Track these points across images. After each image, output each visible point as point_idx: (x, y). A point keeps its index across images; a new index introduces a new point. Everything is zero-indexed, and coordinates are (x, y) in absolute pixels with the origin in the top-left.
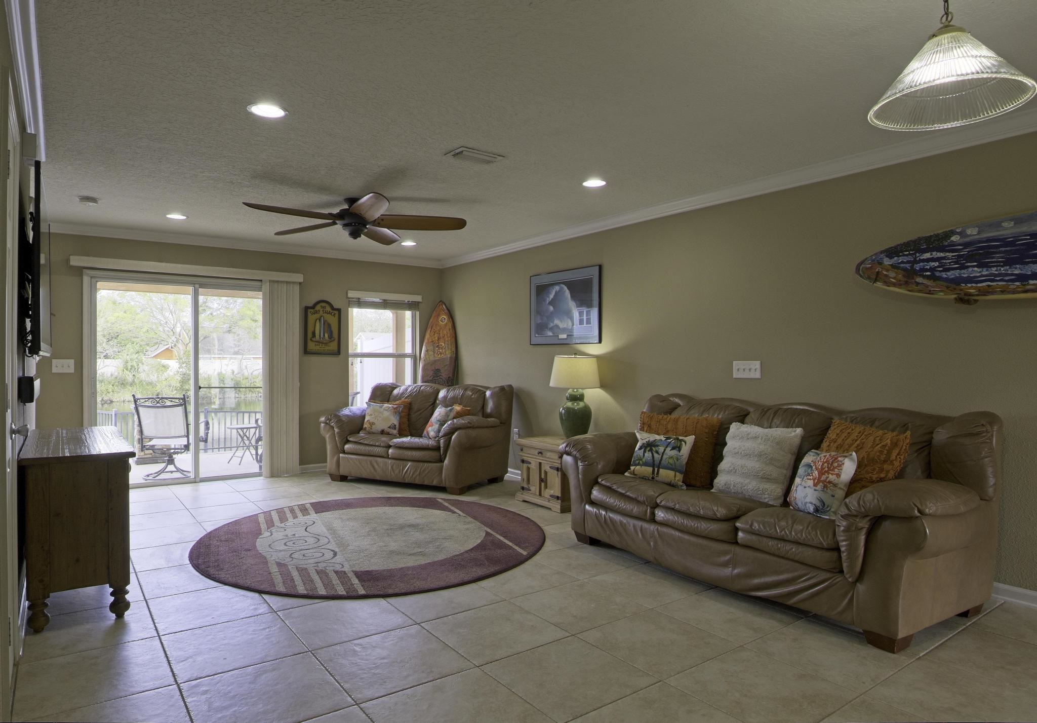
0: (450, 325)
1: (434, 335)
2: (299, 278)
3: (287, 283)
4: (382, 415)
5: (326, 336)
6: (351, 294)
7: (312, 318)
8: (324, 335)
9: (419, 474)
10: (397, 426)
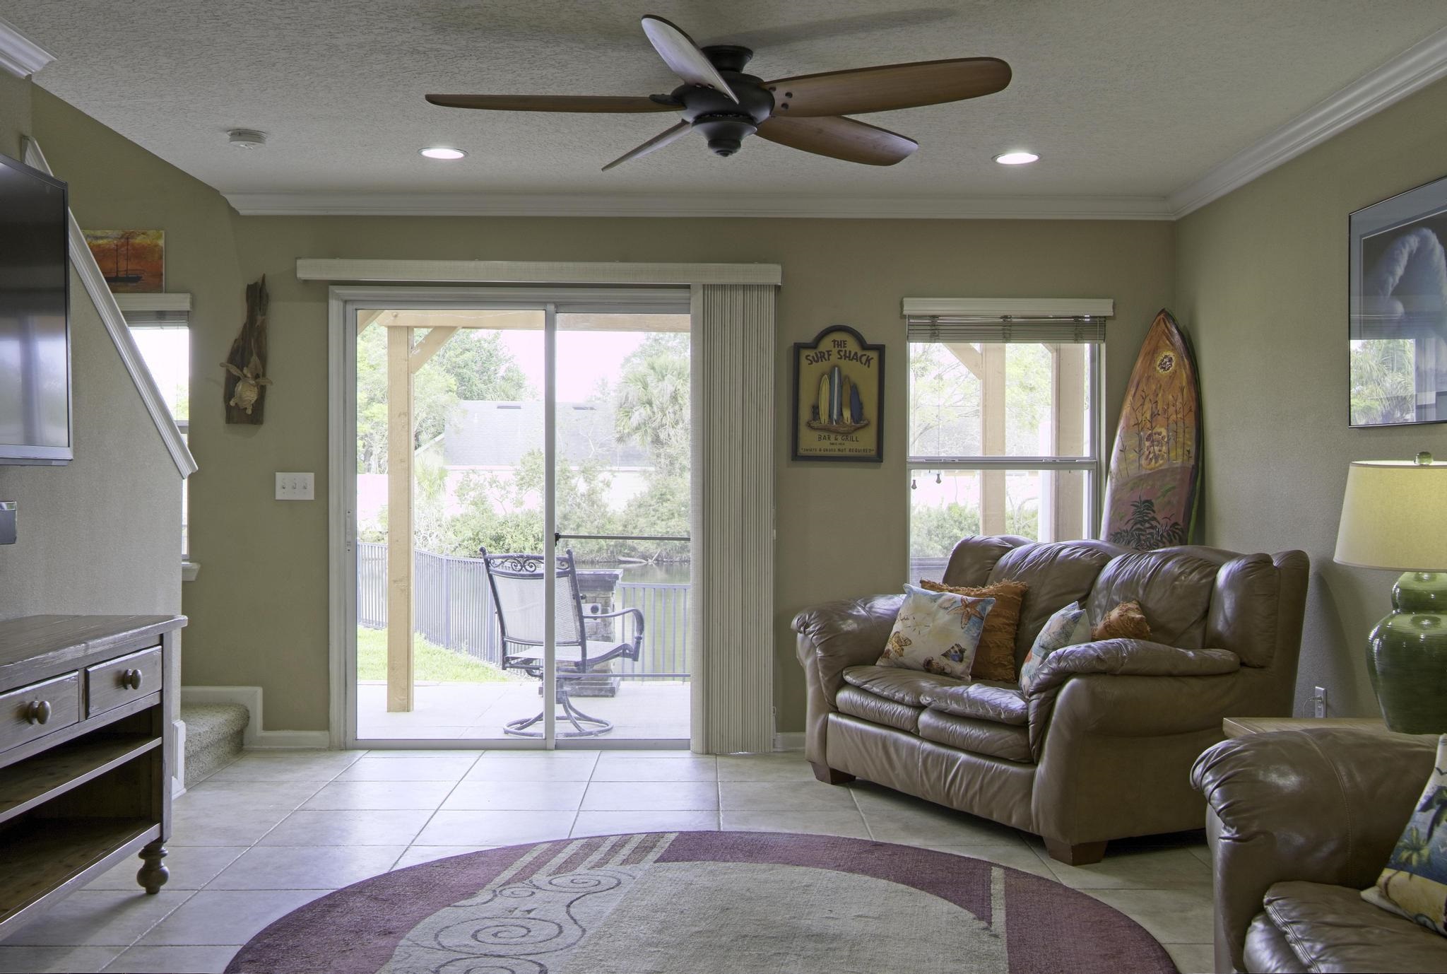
0: (1184, 375)
1: (1143, 405)
2: (772, 274)
3: (746, 288)
4: (933, 621)
5: (847, 414)
6: (914, 306)
7: (810, 372)
8: (841, 414)
9: (981, 788)
10: (970, 653)
